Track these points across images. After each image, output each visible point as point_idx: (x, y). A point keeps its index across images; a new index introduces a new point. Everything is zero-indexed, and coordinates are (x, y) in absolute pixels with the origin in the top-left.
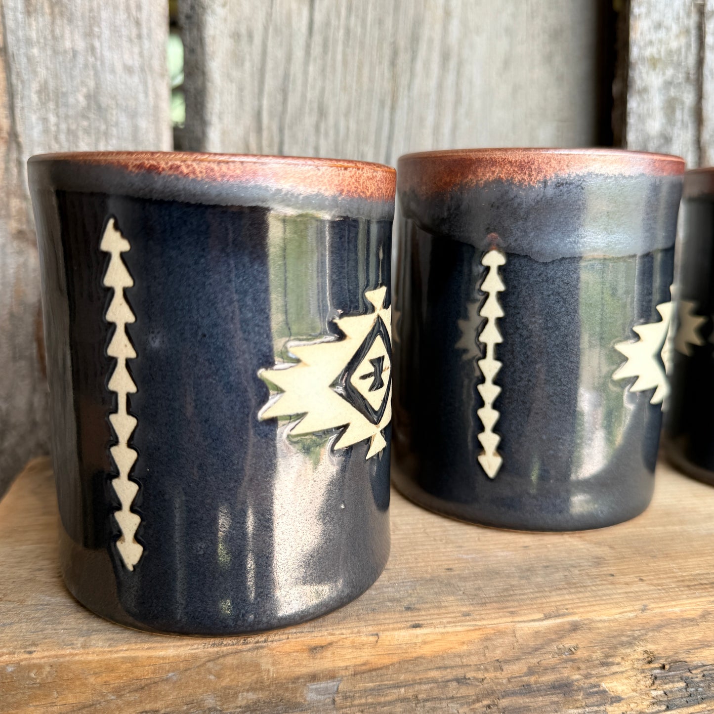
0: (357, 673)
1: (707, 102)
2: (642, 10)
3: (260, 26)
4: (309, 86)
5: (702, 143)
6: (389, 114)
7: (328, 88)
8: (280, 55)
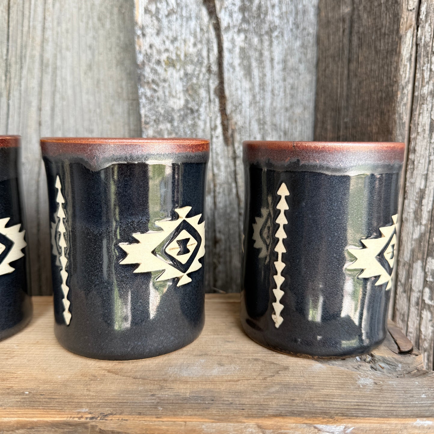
1: (229, 85)
2: (149, 31)
5: (228, 112)
6: (7, 100)
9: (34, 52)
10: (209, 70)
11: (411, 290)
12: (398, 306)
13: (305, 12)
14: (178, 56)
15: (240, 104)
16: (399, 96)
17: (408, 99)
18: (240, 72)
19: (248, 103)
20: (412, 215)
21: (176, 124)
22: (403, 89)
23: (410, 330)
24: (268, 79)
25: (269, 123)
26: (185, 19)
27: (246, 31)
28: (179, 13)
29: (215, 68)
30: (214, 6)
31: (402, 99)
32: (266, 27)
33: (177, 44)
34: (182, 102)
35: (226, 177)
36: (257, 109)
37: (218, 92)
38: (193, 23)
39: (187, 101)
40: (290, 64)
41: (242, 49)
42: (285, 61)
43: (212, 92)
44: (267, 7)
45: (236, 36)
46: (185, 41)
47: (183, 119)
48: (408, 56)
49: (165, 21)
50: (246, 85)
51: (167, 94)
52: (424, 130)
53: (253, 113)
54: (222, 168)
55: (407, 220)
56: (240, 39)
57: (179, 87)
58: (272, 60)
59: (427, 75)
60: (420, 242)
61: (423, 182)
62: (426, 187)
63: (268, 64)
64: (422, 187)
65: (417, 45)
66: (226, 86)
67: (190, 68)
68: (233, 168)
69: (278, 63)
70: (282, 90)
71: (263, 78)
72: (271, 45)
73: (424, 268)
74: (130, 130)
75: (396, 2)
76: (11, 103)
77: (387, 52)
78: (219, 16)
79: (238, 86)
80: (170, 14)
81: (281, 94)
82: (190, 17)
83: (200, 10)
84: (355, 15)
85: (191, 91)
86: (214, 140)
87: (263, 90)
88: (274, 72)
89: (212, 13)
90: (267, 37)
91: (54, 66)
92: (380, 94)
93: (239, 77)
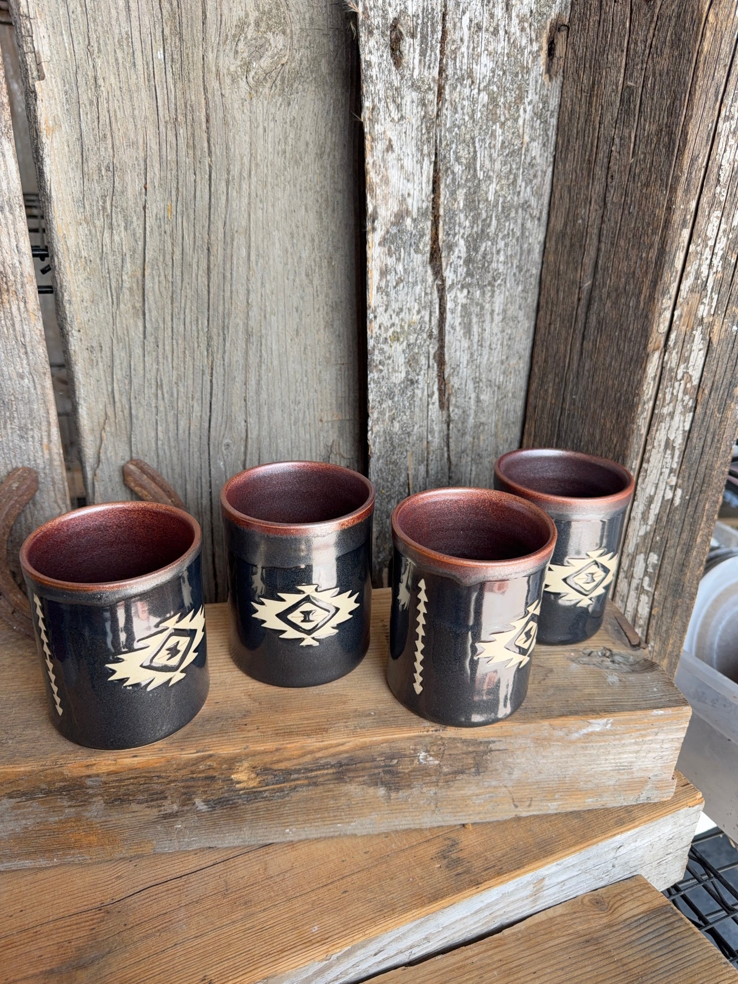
0: (109, 774)
1: (450, 348)
2: (381, 310)
3: (107, 338)
4: (147, 369)
5: (446, 376)
6: (209, 378)
7: (161, 368)
8: (123, 354)
9: (237, 320)
10: (430, 336)
11: (632, 576)
12: (618, 589)
13: (529, 251)
14: (401, 326)
15: (458, 366)
16: (639, 408)
17: (647, 414)
18: (460, 331)
19: (465, 362)
20: (640, 516)
21: (396, 399)
22: (644, 403)
23: (628, 609)
24: (486, 335)
25: (484, 380)
26: (411, 285)
27: (469, 285)
28: (406, 280)
29: (435, 332)
30: (441, 265)
31: (642, 413)
32: (489, 276)
33: (402, 315)
34: (403, 375)
35: (440, 443)
36: (474, 367)
37: (437, 357)
38: (418, 289)
39: (407, 373)
40: (509, 313)
41: (464, 306)
42: (505, 311)
43: (431, 357)
44: (492, 254)
45: (459, 294)
46: (409, 310)
47: (403, 392)
48: (653, 375)
49: (393, 294)
50: (465, 344)
51: (390, 370)
52: (660, 445)
53: (469, 372)
54: (436, 435)
55: (634, 518)
56: (462, 296)
57: (401, 360)
58: (493, 311)
59: (668, 397)
60: (645, 539)
61: (653, 490)
62: (655, 493)
63: (488, 317)
64: (652, 494)
65: (663, 368)
66: (446, 350)
67: (412, 339)
68: (446, 432)
69: (498, 314)
70: (499, 342)
71: (482, 334)
72: (492, 296)
73: (646, 560)
74: (337, 397)
75: (647, 316)
76: (214, 381)
77: (631, 359)
78: (444, 275)
79: (458, 347)
80: (397, 284)
81: (499, 346)
82: (416, 282)
83: (426, 272)
84: (596, 293)
85: (412, 361)
86: (431, 406)
87: (482, 346)
88: (494, 324)
89: (438, 273)
90: (489, 288)
91: (259, 334)
92: (619, 394)
93: (459, 338)
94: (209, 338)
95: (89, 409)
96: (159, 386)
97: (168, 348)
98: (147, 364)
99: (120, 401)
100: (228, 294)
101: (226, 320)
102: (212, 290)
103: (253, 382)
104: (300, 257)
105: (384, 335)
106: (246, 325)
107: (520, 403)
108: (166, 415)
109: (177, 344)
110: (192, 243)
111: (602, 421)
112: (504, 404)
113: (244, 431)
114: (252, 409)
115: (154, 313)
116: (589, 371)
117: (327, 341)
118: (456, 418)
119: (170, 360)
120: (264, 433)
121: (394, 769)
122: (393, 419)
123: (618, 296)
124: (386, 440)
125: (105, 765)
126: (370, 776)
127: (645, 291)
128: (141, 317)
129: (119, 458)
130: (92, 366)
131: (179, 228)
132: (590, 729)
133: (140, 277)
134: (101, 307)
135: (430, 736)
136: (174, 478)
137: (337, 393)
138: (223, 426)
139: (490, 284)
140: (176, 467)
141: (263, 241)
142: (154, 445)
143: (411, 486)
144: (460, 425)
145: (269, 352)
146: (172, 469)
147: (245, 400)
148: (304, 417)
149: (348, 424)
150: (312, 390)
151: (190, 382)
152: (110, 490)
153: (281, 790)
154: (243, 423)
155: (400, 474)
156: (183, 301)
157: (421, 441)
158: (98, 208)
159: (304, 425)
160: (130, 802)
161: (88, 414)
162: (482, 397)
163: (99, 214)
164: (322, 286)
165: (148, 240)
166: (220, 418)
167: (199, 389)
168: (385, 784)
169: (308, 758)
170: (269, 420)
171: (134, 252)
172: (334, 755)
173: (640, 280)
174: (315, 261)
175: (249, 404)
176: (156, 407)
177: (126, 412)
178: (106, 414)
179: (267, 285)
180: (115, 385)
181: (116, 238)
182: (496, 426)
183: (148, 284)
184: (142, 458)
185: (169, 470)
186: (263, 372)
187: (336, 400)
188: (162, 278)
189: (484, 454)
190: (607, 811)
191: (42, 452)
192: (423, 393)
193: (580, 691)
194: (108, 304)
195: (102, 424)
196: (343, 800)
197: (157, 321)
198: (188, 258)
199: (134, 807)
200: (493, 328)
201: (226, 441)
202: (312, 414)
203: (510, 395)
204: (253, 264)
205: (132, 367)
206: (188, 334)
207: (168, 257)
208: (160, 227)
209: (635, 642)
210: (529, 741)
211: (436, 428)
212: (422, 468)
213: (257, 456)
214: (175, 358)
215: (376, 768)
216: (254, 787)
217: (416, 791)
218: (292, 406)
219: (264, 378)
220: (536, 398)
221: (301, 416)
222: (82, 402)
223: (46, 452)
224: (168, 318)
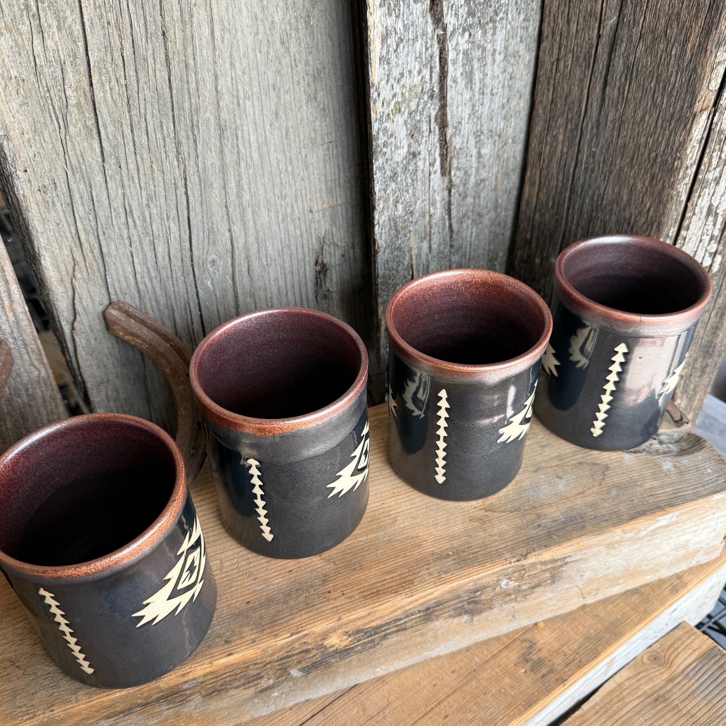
0: (206, 675)
1: (452, 105)
2: (383, 84)
3: (61, 172)
4: (112, 197)
5: (448, 138)
6: (183, 190)
7: (128, 192)
8: (82, 186)
9: (208, 115)
10: (431, 97)
14: (403, 94)
15: (460, 123)
16: (681, 174)
17: (688, 180)
18: (461, 82)
19: (467, 117)
21: (399, 179)
22: (687, 168)
24: (488, 79)
25: (485, 132)
26: (411, 42)
27: (471, 26)
28: (406, 37)
29: (437, 90)
30: (442, 10)
31: (684, 178)
32: (491, 11)
33: (403, 81)
34: (406, 149)
35: (442, 213)
36: (475, 120)
37: (439, 120)
38: (418, 45)
39: (409, 146)
40: (510, 48)
41: (466, 53)
42: (506, 47)
43: (433, 120)
45: (460, 39)
46: (410, 72)
48: (699, 137)
49: (393, 59)
50: (467, 96)
51: (393, 149)
52: (701, 212)
53: (471, 126)
54: (438, 205)
56: (463, 42)
57: (403, 133)
58: (494, 51)
63: (489, 59)
65: (710, 129)
66: (448, 108)
67: (413, 105)
68: (447, 200)
69: (500, 53)
70: (501, 85)
71: (484, 79)
72: (494, 34)
74: (326, 181)
75: (694, 70)
76: (190, 193)
77: (672, 117)
78: (445, 22)
79: (460, 102)
80: (398, 46)
81: (500, 90)
82: (417, 37)
83: (427, 22)
84: (624, 32)
85: (414, 133)
86: (432, 176)
87: (483, 94)
88: (495, 66)
89: (438, 20)
90: (491, 25)
91: (233, 127)
92: (654, 154)
93: (461, 91)
94: (178, 144)
95: (54, 258)
96: (128, 212)
97: (132, 166)
98: (111, 192)
99: (88, 240)
100: (193, 86)
101: (195, 118)
102: (174, 85)
103: (232, 185)
104: (273, 22)
105: (386, 112)
106: (218, 118)
107: (520, 147)
108: (141, 244)
109: (142, 159)
110: (143, 30)
111: (632, 181)
112: (504, 152)
113: (229, 242)
114: (235, 214)
115: (111, 129)
116: (613, 122)
117: (311, 119)
118: (458, 181)
119: (136, 180)
120: (251, 239)
121: (477, 599)
122: (396, 202)
123: (654, 39)
124: (391, 228)
125: (201, 669)
126: (454, 609)
127: (694, 40)
128: (96, 136)
129: (97, 303)
130: (48, 209)
131: (125, 14)
132: (657, 525)
133: (87, 88)
134: (46, 135)
135: (513, 567)
136: (159, 310)
137: (326, 176)
138: (206, 241)
139: (492, 20)
140: (160, 298)
141: (227, 10)
142: (133, 280)
143: (414, 267)
144: (461, 188)
145: (247, 145)
146: (157, 302)
147: (226, 207)
148: (293, 211)
149: (340, 208)
150: (298, 179)
151: (163, 201)
152: (93, 341)
153: (373, 641)
154: (227, 234)
155: (404, 258)
156: (142, 106)
157: (424, 217)
158: (19, 8)
159: (293, 221)
160: (227, 690)
161: (52, 264)
162: (483, 151)
163: (22, 16)
164: (300, 52)
165: (89, 38)
166: (201, 234)
167: (173, 207)
168: (466, 612)
169: (399, 612)
170: (255, 223)
171: (75, 57)
172: (422, 604)
173: (688, 24)
174: (290, 23)
175: (231, 210)
176: (129, 237)
177: (97, 251)
178: (74, 259)
179: (237, 65)
180: (79, 224)
181: (49, 43)
182: (496, 178)
183: (99, 95)
184: (121, 297)
185: (154, 303)
186: (243, 170)
187: (326, 185)
188: (114, 82)
189: (485, 211)
190: (661, 582)
191: (6, 315)
192: (424, 163)
193: (641, 486)
194: (54, 130)
195: (71, 271)
196: (430, 634)
197: (115, 137)
198: (141, 51)
199: (232, 692)
200: (495, 69)
201: (210, 258)
202: (300, 207)
203: (510, 141)
204: (218, 42)
205: (95, 198)
206: (153, 144)
207: (117, 54)
208: (101, 17)
209: (677, 418)
210: (602, 548)
211: (438, 198)
212: (425, 245)
213: (246, 265)
214: (141, 177)
215: (462, 602)
216: (346, 646)
217: (496, 611)
218: (278, 202)
219: (244, 176)
220: (541, 143)
221: (289, 211)
222: (43, 252)
223: (10, 315)
224: (127, 130)
